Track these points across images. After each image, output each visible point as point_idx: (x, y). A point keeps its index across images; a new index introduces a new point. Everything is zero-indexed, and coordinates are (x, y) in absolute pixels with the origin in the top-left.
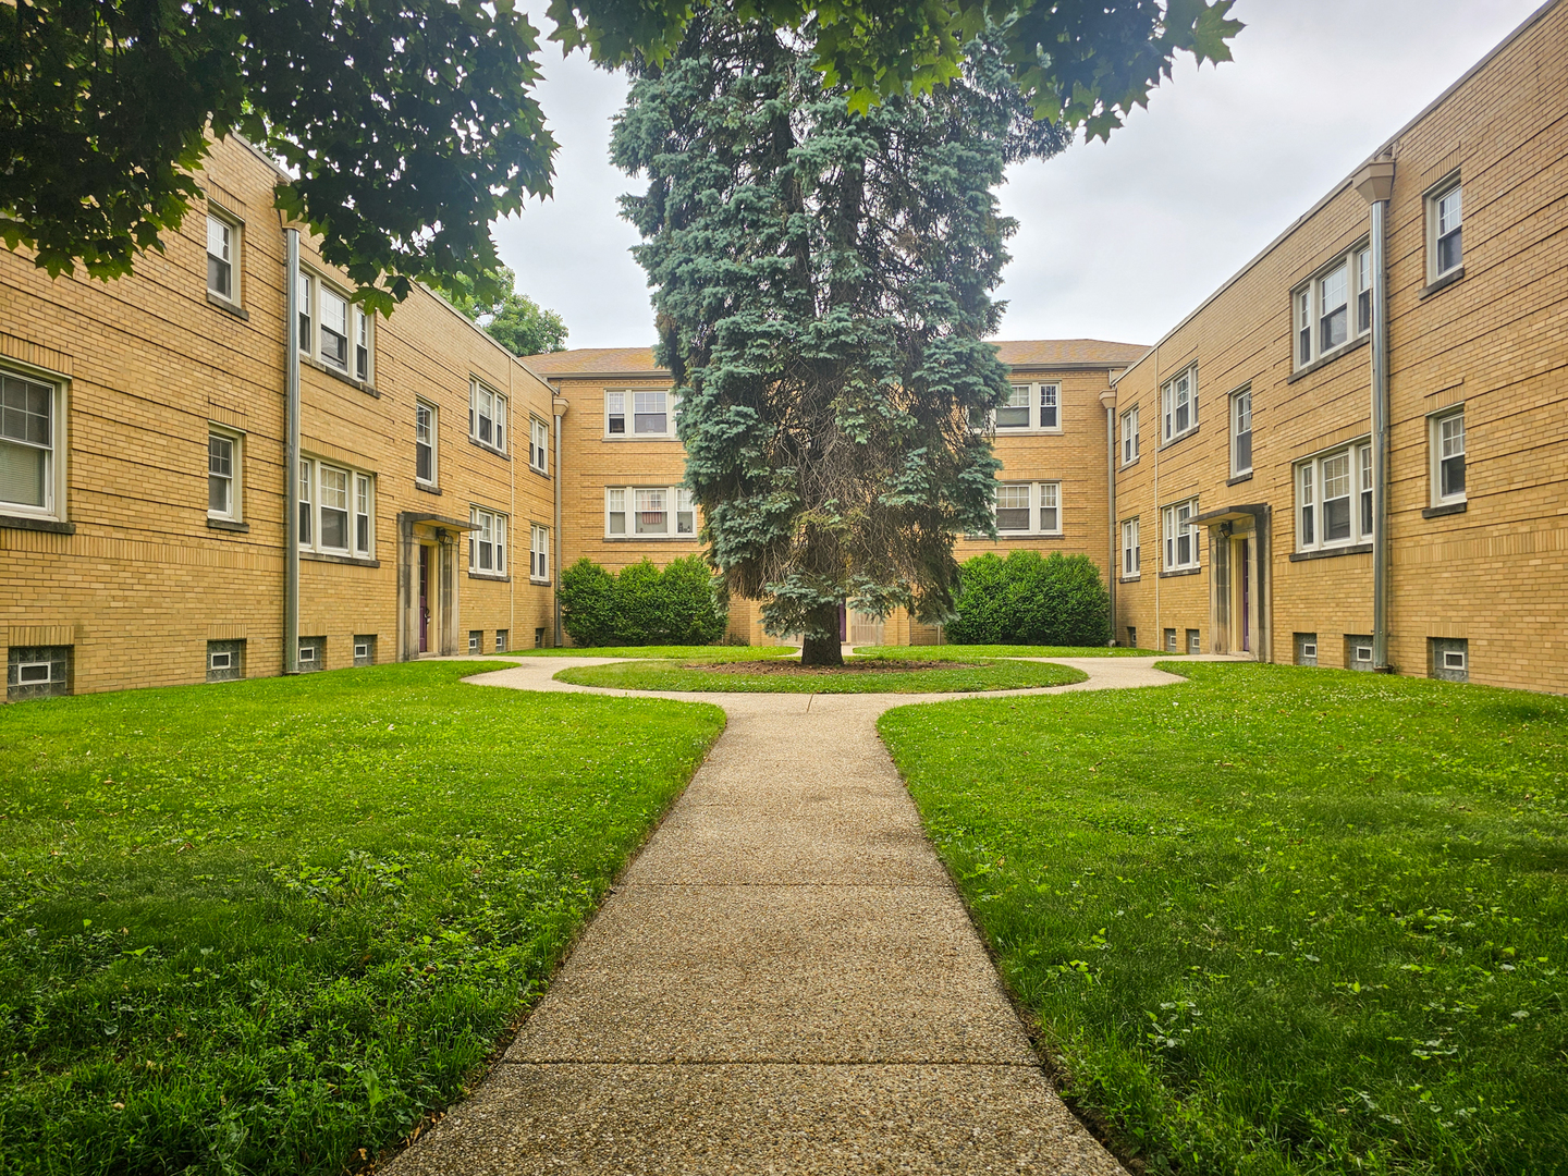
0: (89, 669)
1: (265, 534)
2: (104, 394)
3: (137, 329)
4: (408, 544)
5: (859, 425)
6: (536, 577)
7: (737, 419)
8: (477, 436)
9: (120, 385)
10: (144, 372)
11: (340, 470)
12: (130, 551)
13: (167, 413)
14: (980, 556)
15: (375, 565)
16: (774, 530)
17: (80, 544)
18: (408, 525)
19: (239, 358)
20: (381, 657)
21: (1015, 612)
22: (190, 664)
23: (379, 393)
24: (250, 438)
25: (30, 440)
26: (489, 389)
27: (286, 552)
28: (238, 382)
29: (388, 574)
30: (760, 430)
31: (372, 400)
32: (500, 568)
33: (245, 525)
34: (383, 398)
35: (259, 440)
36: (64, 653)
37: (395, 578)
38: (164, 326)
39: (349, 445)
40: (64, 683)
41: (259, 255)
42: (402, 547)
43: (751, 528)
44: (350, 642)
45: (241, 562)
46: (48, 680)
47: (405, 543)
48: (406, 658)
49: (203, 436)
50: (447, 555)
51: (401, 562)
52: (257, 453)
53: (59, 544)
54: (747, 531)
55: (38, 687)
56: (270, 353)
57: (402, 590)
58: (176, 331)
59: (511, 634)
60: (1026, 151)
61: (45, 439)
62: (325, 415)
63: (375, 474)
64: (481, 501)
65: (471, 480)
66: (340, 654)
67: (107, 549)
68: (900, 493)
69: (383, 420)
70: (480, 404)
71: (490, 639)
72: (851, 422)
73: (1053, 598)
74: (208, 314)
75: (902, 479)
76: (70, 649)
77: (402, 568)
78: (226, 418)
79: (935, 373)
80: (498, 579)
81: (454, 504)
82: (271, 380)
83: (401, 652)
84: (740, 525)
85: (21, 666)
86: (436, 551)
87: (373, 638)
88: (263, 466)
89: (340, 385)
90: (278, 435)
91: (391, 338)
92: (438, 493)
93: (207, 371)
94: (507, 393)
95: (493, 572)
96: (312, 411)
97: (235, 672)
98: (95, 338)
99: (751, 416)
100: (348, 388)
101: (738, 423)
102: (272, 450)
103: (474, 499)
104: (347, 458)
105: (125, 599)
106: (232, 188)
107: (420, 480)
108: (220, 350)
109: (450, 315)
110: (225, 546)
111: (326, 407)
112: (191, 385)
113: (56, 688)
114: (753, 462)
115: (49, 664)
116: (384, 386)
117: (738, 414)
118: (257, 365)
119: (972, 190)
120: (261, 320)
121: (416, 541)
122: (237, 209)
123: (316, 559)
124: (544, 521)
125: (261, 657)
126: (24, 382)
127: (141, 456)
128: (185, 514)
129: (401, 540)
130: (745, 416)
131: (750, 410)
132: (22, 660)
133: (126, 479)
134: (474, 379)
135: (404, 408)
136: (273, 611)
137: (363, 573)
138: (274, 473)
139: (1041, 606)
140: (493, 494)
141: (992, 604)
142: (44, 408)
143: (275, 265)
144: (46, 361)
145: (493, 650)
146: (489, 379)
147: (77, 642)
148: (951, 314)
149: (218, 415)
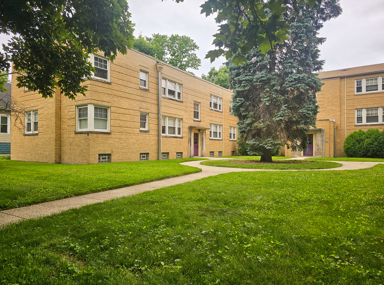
0: (113, 158)
1: (154, 133)
2: (117, 108)
3: (124, 96)
4: (191, 133)
5: (267, 100)
6: (232, 139)
7: (239, 101)
8: (212, 108)
9: (121, 107)
10: (125, 104)
11: (173, 119)
12: (122, 137)
13: (131, 111)
14: (357, 131)
15: (182, 138)
16: (248, 128)
17: (113, 136)
18: (191, 129)
19: (147, 98)
20: (183, 157)
21: (367, 148)
22: (136, 157)
23: (183, 102)
24: (150, 114)
25: (104, 118)
26: (217, 97)
27: (158, 136)
28: (147, 103)
29: (186, 140)
30: (246, 103)
31: (181, 103)
32: (220, 137)
33: (149, 131)
34: (184, 103)
35: (152, 114)
36: (110, 155)
37: (187, 140)
38: (130, 95)
39: (175, 113)
40: (109, 161)
41: (152, 78)
42: (189, 134)
43: (244, 127)
44: (175, 154)
45: (148, 138)
46: (107, 160)
47: (190, 133)
48: (190, 157)
49: (139, 114)
50: (202, 135)
51: (189, 137)
52: (151, 117)
53: (108, 136)
54: (242, 128)
55: (105, 161)
56: (155, 97)
57: (189, 143)
58: (133, 95)
59: (223, 152)
60: (330, 17)
61: (107, 118)
62: (168, 108)
63: (182, 119)
64: (213, 122)
65: (210, 118)
66: (173, 156)
67: (118, 136)
68: (279, 117)
69: (184, 107)
70: (214, 100)
71: (216, 153)
72: (265, 99)
73: (381, 143)
74: (140, 91)
75: (280, 113)
76: (111, 154)
77: (189, 138)
78: (144, 111)
79: (288, 85)
80: (218, 140)
81: (205, 124)
82: (155, 102)
83: (189, 156)
84: (241, 127)
85: (101, 157)
86: (200, 134)
87: (182, 153)
88: (153, 119)
89: (173, 101)
90: (157, 113)
91: (187, 89)
92: (200, 122)
93: (140, 102)
94: (222, 97)
95: (218, 138)
96: (165, 107)
97: (147, 159)
98: (115, 99)
99: (242, 100)
100: (175, 102)
101: (239, 102)
102: (156, 116)
103: (211, 122)
104: (174, 116)
105: (122, 145)
106: (145, 66)
107: (195, 119)
108: (143, 98)
109: (204, 82)
110: (144, 135)
111: (169, 106)
112: (136, 105)
113: (108, 161)
114: (243, 111)
115: (107, 157)
116: (184, 100)
117: (239, 100)
118: (151, 100)
119: (300, 34)
120: (153, 91)
121: (193, 132)
122: (147, 70)
123: (166, 137)
124: (235, 126)
125: (152, 156)
126: (102, 108)
127: (125, 119)
128: (135, 129)
129: (189, 132)
130: (241, 100)
131: (242, 99)
132: (102, 156)
133: (122, 124)
134: (211, 95)
135: (190, 104)
136: (156, 147)
137: (179, 139)
138: (156, 120)
139: (376, 146)
140: (217, 121)
141: (358, 146)
142: (107, 112)
143: (156, 79)
144: (106, 104)
145: (217, 156)
146: (216, 95)
147: (112, 153)
148: (295, 68)
149: (142, 110)
